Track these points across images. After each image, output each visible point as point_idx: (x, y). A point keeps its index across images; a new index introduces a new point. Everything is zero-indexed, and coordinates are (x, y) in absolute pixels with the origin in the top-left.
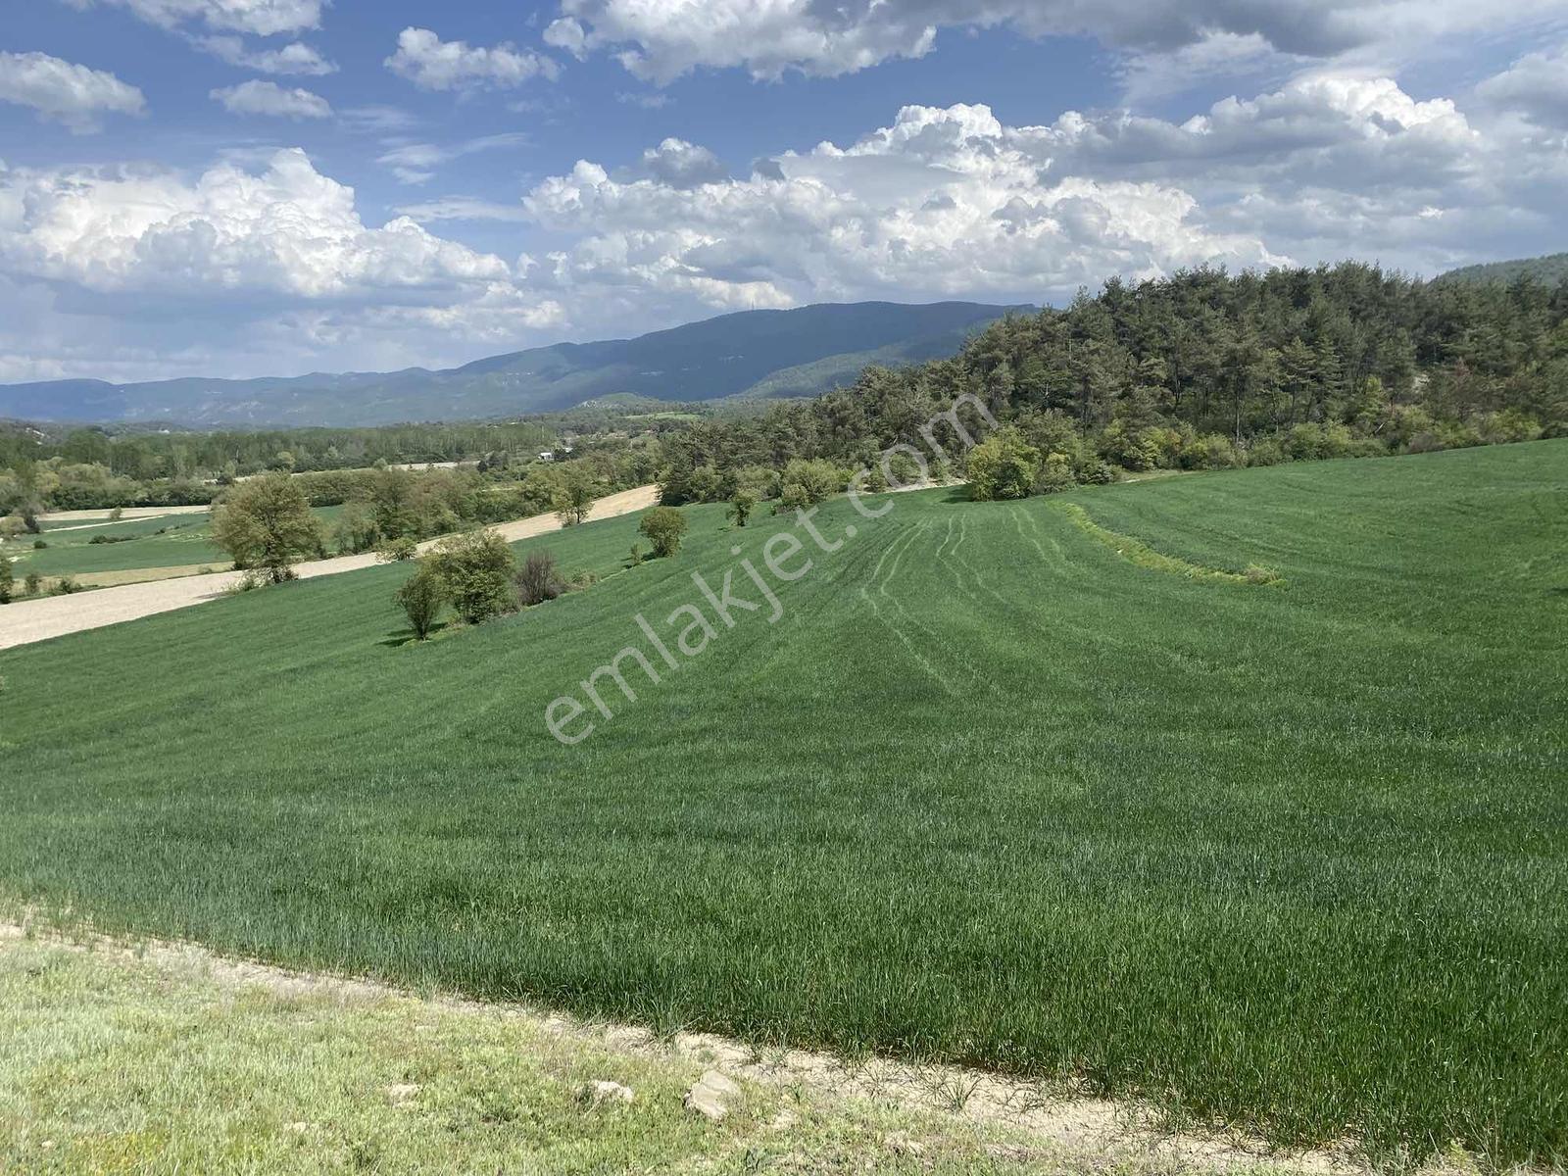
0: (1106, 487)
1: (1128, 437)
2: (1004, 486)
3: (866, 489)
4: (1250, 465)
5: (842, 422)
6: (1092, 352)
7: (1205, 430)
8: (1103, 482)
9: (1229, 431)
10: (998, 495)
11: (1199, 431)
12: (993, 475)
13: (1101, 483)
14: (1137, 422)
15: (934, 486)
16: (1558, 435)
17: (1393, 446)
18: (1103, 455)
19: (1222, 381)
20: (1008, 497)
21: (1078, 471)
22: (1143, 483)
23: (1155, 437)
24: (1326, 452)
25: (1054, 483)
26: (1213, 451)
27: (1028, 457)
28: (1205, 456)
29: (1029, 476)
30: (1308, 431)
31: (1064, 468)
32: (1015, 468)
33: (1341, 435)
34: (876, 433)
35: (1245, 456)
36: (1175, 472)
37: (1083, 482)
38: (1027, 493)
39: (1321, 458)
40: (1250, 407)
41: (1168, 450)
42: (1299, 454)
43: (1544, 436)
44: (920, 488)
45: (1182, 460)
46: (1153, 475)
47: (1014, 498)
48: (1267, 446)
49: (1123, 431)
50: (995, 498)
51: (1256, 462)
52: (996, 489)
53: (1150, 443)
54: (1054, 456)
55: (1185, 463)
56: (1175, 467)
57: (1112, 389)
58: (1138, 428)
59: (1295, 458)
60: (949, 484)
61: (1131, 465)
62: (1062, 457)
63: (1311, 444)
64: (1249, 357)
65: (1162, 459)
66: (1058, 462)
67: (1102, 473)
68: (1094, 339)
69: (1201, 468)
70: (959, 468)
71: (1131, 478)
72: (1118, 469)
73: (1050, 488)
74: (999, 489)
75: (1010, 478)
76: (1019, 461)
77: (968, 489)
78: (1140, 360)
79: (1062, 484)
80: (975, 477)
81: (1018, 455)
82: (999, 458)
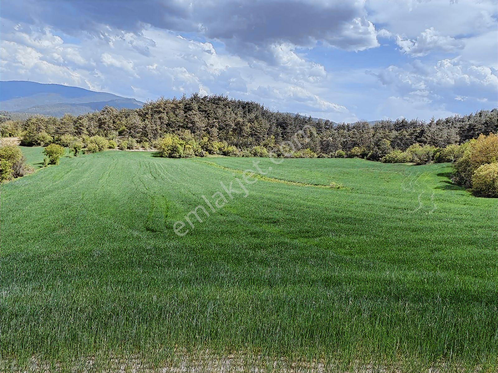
0: (203, 158)
1: (209, 143)
2: (173, 153)
3: (119, 149)
4: (243, 156)
6: (195, 114)
7: (230, 144)
9: (236, 145)
10: (170, 156)
11: (228, 144)
12: (169, 150)
13: (202, 156)
15: (144, 150)
16: (322, 158)
17: (279, 156)
18: (203, 147)
19: (235, 130)
20: (174, 157)
21: (195, 152)
22: (213, 158)
23: (217, 144)
24: (262, 155)
25: (189, 154)
27: (181, 144)
28: (231, 152)
29: (181, 151)
30: (258, 149)
31: (192, 150)
32: (177, 148)
33: (265, 150)
35: (241, 153)
37: (197, 155)
38: (180, 157)
39: (260, 157)
40: (243, 139)
41: (220, 149)
42: (255, 155)
43: (319, 157)
44: (138, 151)
45: (224, 152)
46: (216, 156)
47: (176, 158)
48: (246, 152)
49: (208, 141)
50: (169, 157)
51: (245, 156)
52: (170, 154)
53: (215, 146)
54: (187, 146)
55: (225, 154)
56: (222, 155)
58: (212, 141)
59: (254, 156)
60: (149, 151)
61: (210, 152)
62: (190, 146)
63: (258, 152)
64: (244, 124)
65: (219, 151)
66: (189, 148)
67: (202, 153)
68: (194, 111)
69: (229, 156)
71: (210, 156)
72: (207, 153)
73: (187, 156)
75: (175, 151)
76: (179, 146)
77: (159, 153)
78: (209, 120)
79: (191, 155)
80: (164, 149)
81: (178, 143)
82: (172, 144)
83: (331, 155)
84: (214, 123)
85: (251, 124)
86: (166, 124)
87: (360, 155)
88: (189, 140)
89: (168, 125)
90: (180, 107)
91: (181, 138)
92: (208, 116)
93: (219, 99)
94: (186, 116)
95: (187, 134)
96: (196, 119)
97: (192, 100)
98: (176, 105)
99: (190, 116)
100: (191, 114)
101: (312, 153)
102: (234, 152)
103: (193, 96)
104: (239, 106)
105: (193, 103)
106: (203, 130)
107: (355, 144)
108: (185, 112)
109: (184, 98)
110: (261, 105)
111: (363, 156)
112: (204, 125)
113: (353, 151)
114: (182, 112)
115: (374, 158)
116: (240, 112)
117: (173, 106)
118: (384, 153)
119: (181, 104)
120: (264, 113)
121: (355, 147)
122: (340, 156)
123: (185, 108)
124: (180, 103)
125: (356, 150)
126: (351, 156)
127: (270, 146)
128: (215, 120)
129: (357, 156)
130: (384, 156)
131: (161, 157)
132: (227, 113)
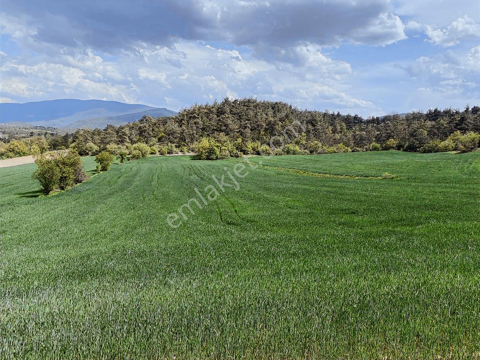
1: (244, 144)
2: (210, 155)
3: (160, 154)
4: (276, 155)
6: (228, 118)
7: (263, 144)
10: (208, 158)
12: (206, 152)
13: (237, 157)
15: (183, 155)
16: (356, 151)
17: (311, 152)
18: (237, 148)
20: (212, 159)
21: (230, 153)
23: (250, 144)
24: (294, 153)
26: (266, 150)
27: (217, 146)
28: (264, 151)
29: (218, 153)
30: (291, 147)
31: (227, 152)
32: (213, 150)
34: (155, 137)
35: (275, 152)
36: (256, 156)
37: (232, 156)
38: (217, 158)
39: (293, 154)
41: (254, 149)
42: (288, 152)
43: (353, 151)
44: (178, 155)
45: (257, 152)
46: (250, 156)
47: (214, 159)
48: (279, 150)
49: (242, 142)
51: (278, 154)
52: (208, 156)
53: (249, 146)
54: (223, 148)
55: (259, 153)
56: (255, 154)
58: (246, 141)
59: (287, 154)
60: (188, 155)
61: (245, 152)
63: (291, 150)
65: (253, 152)
66: (225, 149)
67: (237, 154)
68: (227, 114)
71: (245, 156)
72: (242, 153)
73: (224, 157)
75: (212, 153)
76: (215, 148)
77: (198, 156)
78: (241, 122)
79: (227, 156)
80: (202, 152)
81: (215, 146)
82: (209, 147)
83: (366, 149)
84: (246, 124)
85: (282, 123)
86: (201, 129)
87: (396, 147)
88: (225, 141)
89: (203, 129)
90: (213, 112)
91: (217, 140)
92: (240, 118)
93: (249, 101)
94: (219, 120)
95: (222, 136)
96: (229, 122)
97: (223, 104)
98: (209, 110)
99: (223, 119)
100: (225, 118)
101: (346, 148)
102: (268, 151)
103: (224, 100)
104: (268, 107)
105: (224, 107)
106: (237, 132)
107: (389, 137)
108: (218, 116)
109: (216, 103)
110: (289, 104)
111: (399, 147)
112: (237, 127)
113: (388, 143)
114: (215, 116)
115: (412, 149)
116: (270, 112)
117: (206, 111)
118: (421, 143)
119: (214, 109)
120: (293, 112)
121: (390, 140)
122: (375, 149)
123: (218, 112)
124: (212, 108)
125: (392, 142)
126: (387, 148)
127: (302, 144)
128: (247, 122)
129: (393, 148)
130: (422, 146)
131: (200, 159)
132: (258, 114)
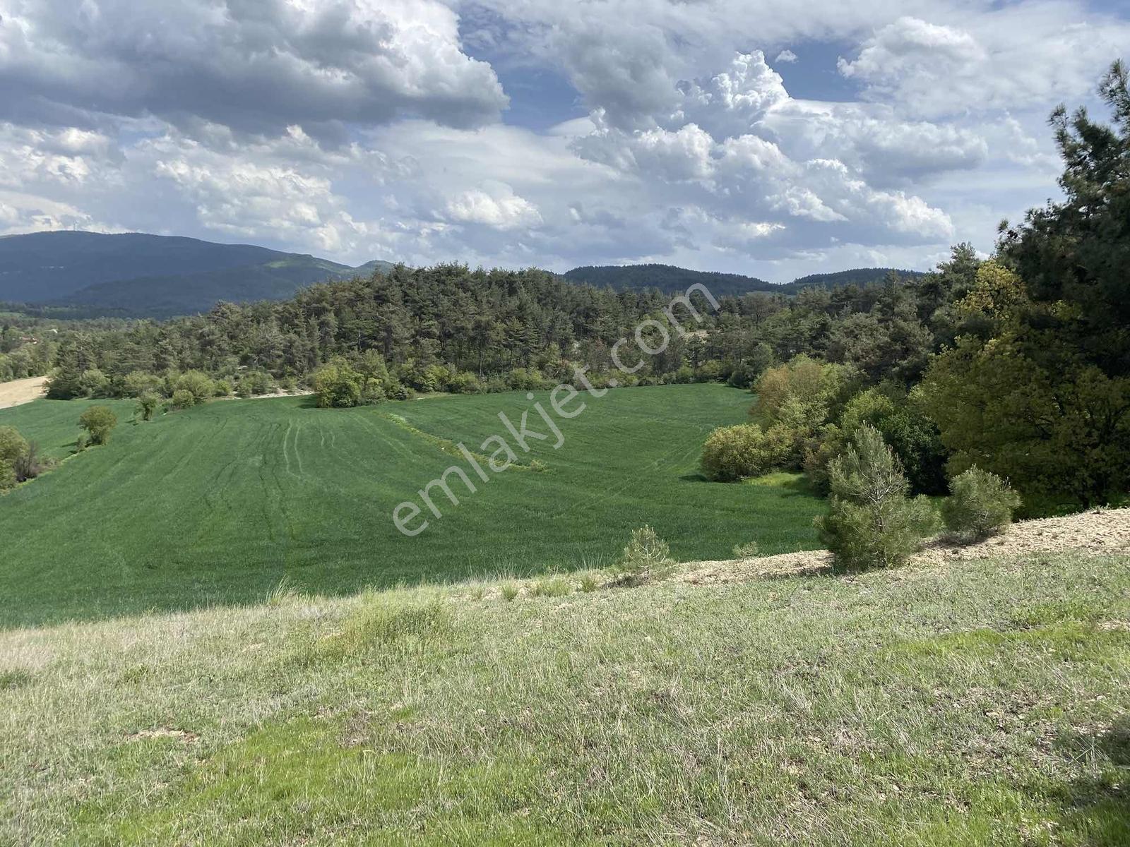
0: (403, 402)
1: (418, 371)
2: (340, 398)
3: (236, 395)
4: (489, 392)
5: (211, 343)
6: (393, 312)
7: (463, 369)
8: (402, 398)
9: (476, 369)
10: (336, 404)
11: (459, 369)
12: (333, 391)
13: (401, 399)
14: (423, 361)
15: (286, 395)
16: (646, 385)
18: (402, 381)
19: (473, 339)
20: (344, 406)
21: (387, 391)
22: (426, 401)
23: (434, 371)
24: (529, 387)
25: (373, 398)
26: (467, 382)
27: (356, 380)
28: (463, 385)
29: (357, 392)
30: (522, 374)
31: (379, 388)
32: (348, 387)
33: (537, 376)
34: (236, 353)
35: (486, 386)
36: (445, 394)
37: (390, 398)
38: (355, 404)
39: (527, 389)
40: (488, 356)
41: (441, 380)
42: (515, 387)
44: (276, 396)
45: (449, 386)
46: (433, 395)
47: (347, 407)
48: (497, 381)
49: (415, 366)
50: (335, 407)
51: (492, 390)
52: (335, 400)
53: (431, 375)
54: (372, 380)
55: (452, 389)
56: (445, 391)
57: (406, 339)
58: (425, 365)
59: (513, 389)
60: (297, 394)
61: (420, 388)
62: (377, 381)
63: (522, 381)
64: (488, 326)
65: (438, 386)
66: (375, 384)
67: (402, 393)
68: (392, 304)
69: (460, 392)
70: (303, 383)
71: (420, 397)
72: (412, 390)
73: (370, 402)
74: (336, 400)
75: (344, 393)
76: (351, 383)
77: (315, 398)
78: (422, 320)
79: (378, 398)
80: (321, 391)
81: (350, 378)
82: (338, 379)
83: (666, 379)
84: (430, 328)
85: (506, 324)
87: (720, 376)
88: (375, 368)
91: (357, 366)
94: (375, 317)
95: (370, 357)
96: (394, 321)
100: (387, 312)
102: (470, 385)
106: (408, 345)
111: (724, 377)
112: (408, 335)
113: (706, 367)
115: (740, 382)
118: (757, 371)
122: (683, 380)
125: (713, 366)
126: (702, 379)
127: (550, 366)
128: (431, 322)
129: (715, 378)
131: (318, 407)
